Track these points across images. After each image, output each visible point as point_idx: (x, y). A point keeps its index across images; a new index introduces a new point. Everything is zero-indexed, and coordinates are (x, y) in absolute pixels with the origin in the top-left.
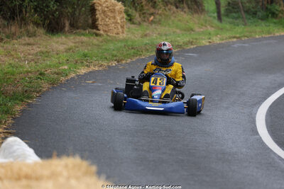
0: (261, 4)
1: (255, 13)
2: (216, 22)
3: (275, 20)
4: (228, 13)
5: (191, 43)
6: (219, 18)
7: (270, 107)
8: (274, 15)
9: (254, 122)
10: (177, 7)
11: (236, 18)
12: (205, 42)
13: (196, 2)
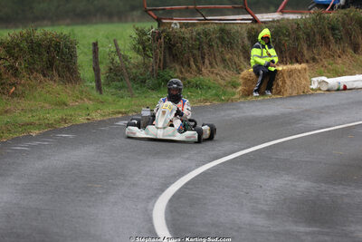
0: (150, 70)
1: (143, 82)
2: (95, 93)
4: (110, 80)
5: (65, 121)
6: (99, 88)
7: (170, 201)
10: (44, 76)
11: (120, 88)
12: (82, 120)
13: (69, 69)
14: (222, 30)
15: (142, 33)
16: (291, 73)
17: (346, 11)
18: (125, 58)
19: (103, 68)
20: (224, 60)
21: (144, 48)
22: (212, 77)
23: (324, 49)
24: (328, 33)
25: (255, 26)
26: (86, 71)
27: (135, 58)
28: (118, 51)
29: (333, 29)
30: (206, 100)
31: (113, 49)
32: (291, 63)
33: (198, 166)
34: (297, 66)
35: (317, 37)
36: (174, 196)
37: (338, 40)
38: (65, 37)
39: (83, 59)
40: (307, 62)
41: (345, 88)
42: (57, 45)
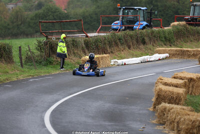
0: (43, 57)
1: (40, 63)
2: (20, 68)
3: (51, 66)
4: (26, 62)
5: (8, 80)
6: (22, 66)
7: (52, 112)
8: (51, 63)
9: (43, 121)
11: (31, 65)
12: (15, 79)
13: (9, 58)
14: (73, 41)
15: (39, 42)
16: (102, 58)
17: (125, 32)
18: (33, 53)
19: (23, 57)
20: (74, 53)
21: (40, 49)
22: (69, 60)
23: (116, 48)
24: (118, 41)
25: (87, 39)
26: (16, 59)
27: (37, 53)
28: (29, 50)
29: (120, 39)
30: (67, 70)
31: (28, 49)
32: (102, 54)
33: (63, 98)
34: (105, 55)
35: (113, 43)
36: (53, 110)
37: (122, 44)
38: (8, 45)
39: (15, 53)
40: (109, 53)
41: (125, 64)
42: (4, 48)
